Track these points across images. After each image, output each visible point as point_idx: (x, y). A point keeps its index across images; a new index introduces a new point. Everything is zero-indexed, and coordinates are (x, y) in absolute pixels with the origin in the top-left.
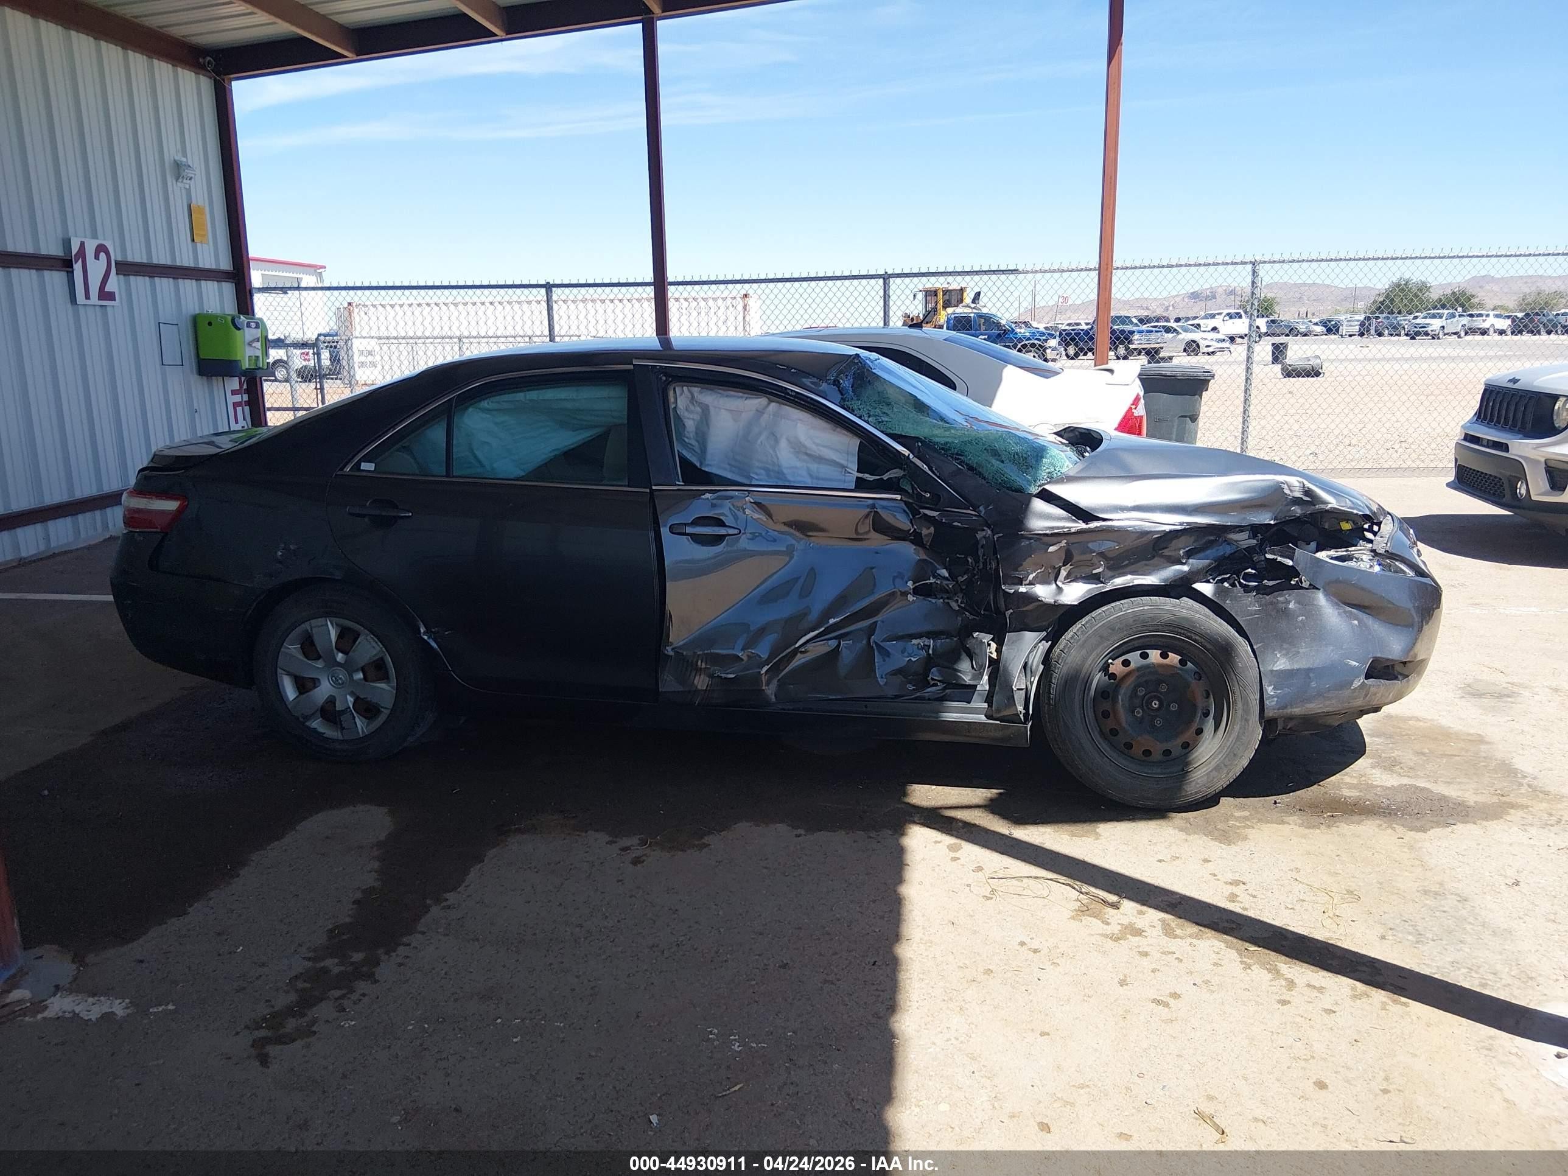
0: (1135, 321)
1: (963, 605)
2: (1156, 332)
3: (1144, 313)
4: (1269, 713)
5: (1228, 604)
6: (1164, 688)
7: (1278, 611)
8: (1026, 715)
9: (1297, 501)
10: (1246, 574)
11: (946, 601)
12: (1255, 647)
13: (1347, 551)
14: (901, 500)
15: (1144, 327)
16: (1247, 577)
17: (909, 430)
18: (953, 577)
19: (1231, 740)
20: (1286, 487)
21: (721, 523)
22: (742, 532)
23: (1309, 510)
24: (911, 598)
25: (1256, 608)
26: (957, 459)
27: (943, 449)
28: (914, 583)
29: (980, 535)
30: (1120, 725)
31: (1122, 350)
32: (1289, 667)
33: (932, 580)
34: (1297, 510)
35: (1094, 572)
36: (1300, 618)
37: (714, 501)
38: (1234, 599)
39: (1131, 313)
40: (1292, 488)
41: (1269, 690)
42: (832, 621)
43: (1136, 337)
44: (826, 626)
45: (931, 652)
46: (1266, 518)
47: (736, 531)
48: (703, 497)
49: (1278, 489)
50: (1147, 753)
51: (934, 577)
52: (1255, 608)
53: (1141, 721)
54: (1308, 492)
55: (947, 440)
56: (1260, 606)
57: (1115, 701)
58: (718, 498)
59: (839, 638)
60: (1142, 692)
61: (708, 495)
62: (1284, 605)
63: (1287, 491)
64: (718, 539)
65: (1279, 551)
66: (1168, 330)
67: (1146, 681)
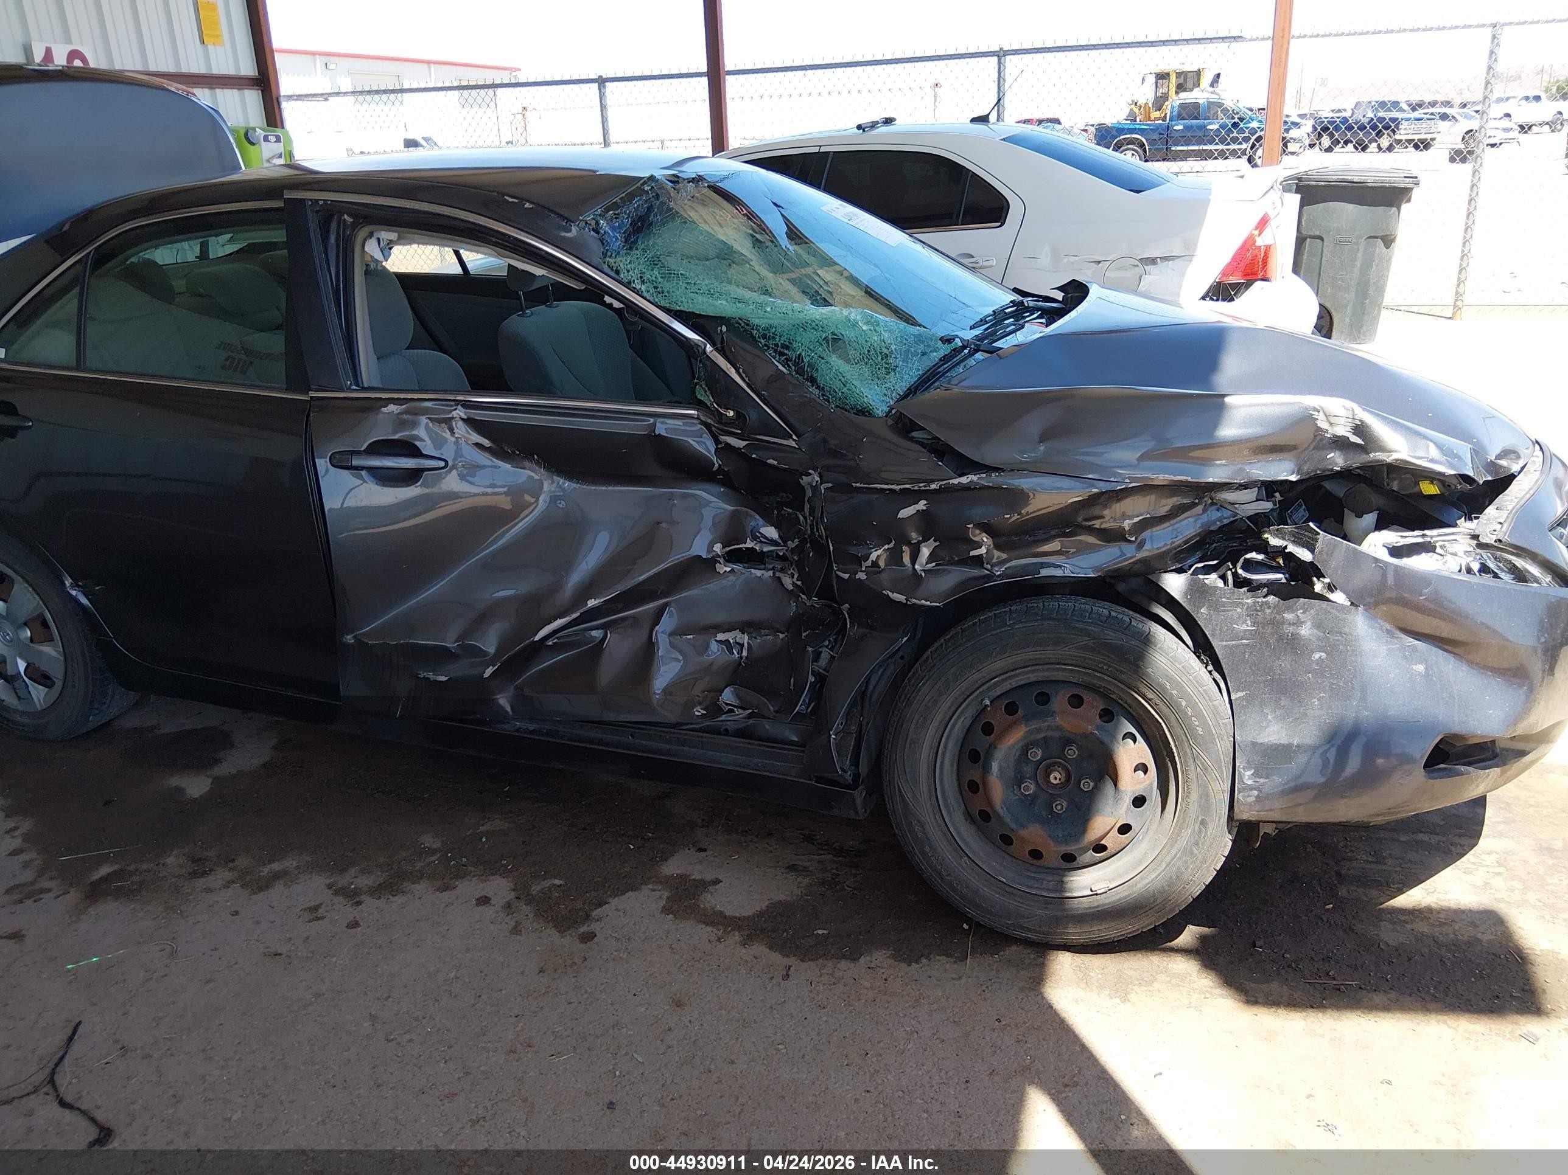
0: (1405, 106)
1: (799, 583)
2: (1428, 119)
3: (1415, 98)
4: (1244, 814)
5: (1202, 615)
6: (1072, 752)
7: (1280, 639)
8: (856, 776)
9: (1340, 443)
10: (1247, 561)
11: (778, 574)
12: (1233, 697)
13: (1424, 536)
14: (698, 418)
15: (1416, 114)
16: (1249, 566)
17: (702, 305)
18: (784, 538)
19: (1174, 852)
20: (1321, 417)
21: (416, 453)
22: (450, 464)
23: (1357, 460)
24: (723, 568)
25: (1247, 626)
26: (782, 354)
27: (764, 337)
28: (724, 547)
29: (805, 480)
30: (992, 806)
31: (1385, 142)
32: (1284, 741)
33: (749, 544)
34: (1337, 460)
35: (973, 553)
36: (1317, 656)
37: (406, 417)
38: (1216, 607)
39: (1402, 98)
40: (1332, 419)
41: (1247, 776)
42: (591, 603)
43: (1404, 125)
44: (582, 611)
45: (745, 653)
46: (1284, 471)
47: (442, 464)
48: (384, 410)
49: (1307, 419)
50: (1036, 854)
51: (754, 538)
52: (1245, 627)
53: (1032, 800)
54: (1360, 429)
55: (771, 322)
56: (1254, 624)
57: (986, 769)
58: (406, 412)
59: (604, 627)
60: (1037, 754)
61: (393, 408)
62: (1291, 629)
63: (1323, 424)
64: (412, 476)
65: (1292, 534)
66: (1444, 117)
67: (1045, 738)
